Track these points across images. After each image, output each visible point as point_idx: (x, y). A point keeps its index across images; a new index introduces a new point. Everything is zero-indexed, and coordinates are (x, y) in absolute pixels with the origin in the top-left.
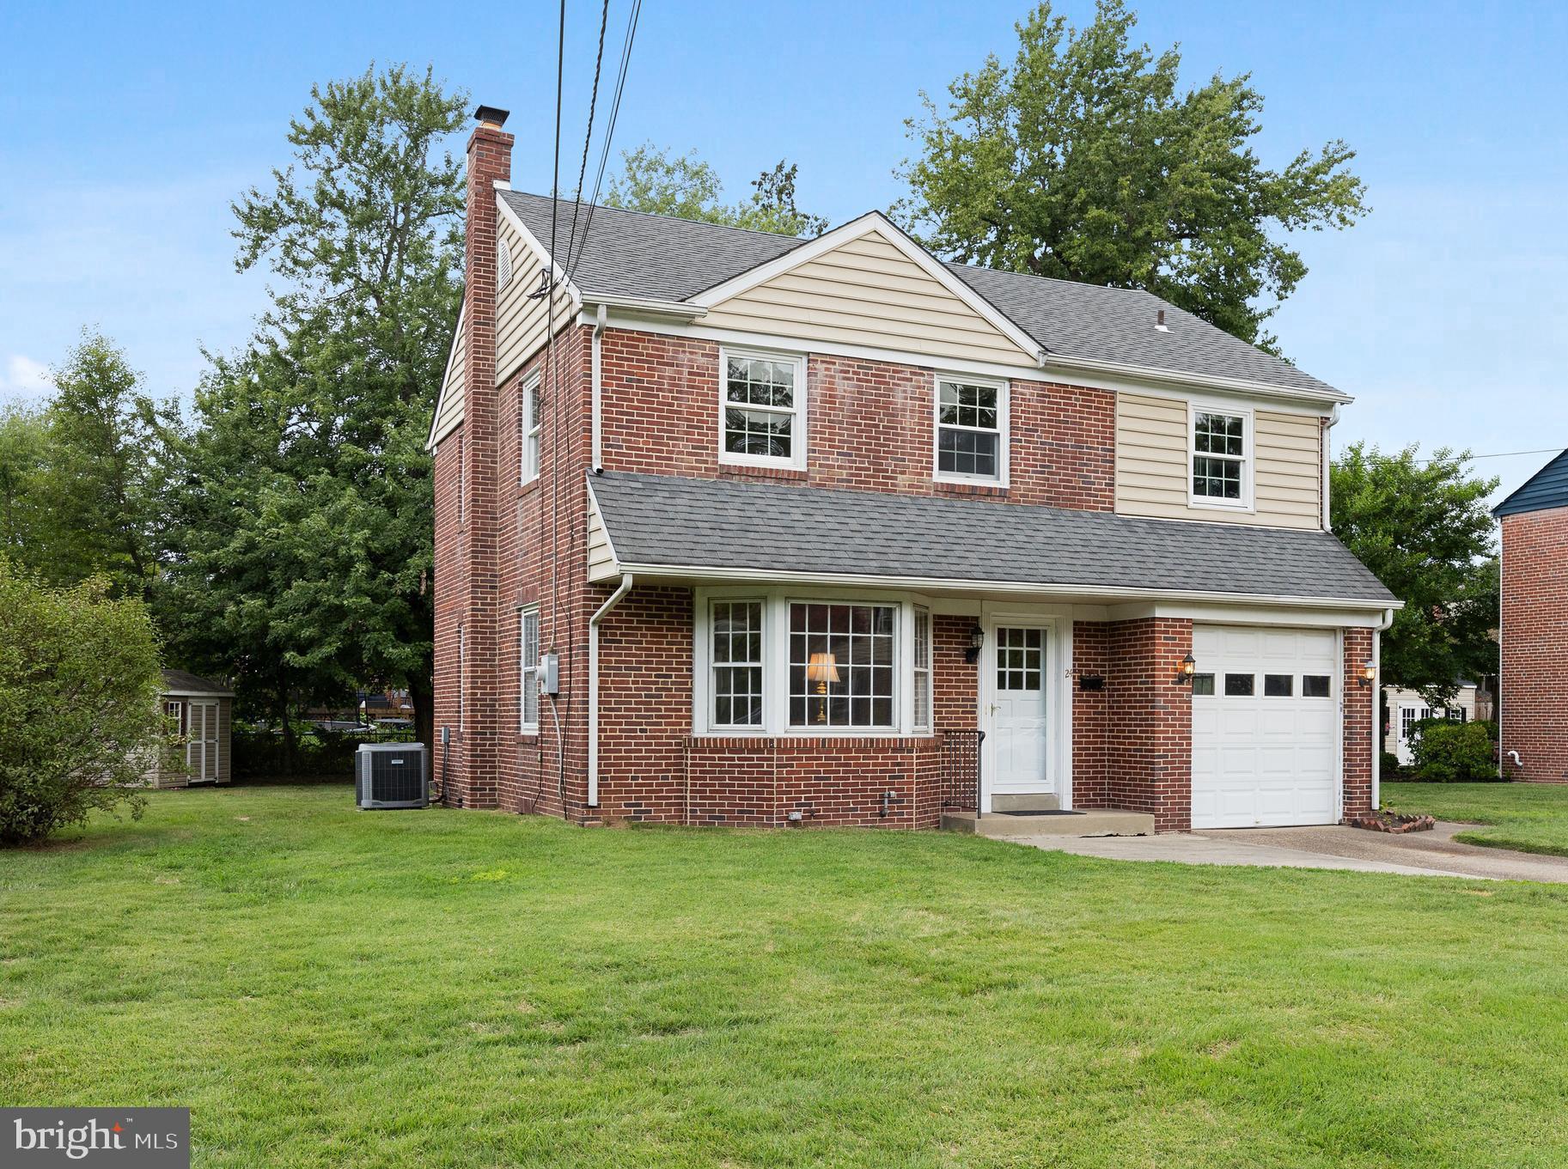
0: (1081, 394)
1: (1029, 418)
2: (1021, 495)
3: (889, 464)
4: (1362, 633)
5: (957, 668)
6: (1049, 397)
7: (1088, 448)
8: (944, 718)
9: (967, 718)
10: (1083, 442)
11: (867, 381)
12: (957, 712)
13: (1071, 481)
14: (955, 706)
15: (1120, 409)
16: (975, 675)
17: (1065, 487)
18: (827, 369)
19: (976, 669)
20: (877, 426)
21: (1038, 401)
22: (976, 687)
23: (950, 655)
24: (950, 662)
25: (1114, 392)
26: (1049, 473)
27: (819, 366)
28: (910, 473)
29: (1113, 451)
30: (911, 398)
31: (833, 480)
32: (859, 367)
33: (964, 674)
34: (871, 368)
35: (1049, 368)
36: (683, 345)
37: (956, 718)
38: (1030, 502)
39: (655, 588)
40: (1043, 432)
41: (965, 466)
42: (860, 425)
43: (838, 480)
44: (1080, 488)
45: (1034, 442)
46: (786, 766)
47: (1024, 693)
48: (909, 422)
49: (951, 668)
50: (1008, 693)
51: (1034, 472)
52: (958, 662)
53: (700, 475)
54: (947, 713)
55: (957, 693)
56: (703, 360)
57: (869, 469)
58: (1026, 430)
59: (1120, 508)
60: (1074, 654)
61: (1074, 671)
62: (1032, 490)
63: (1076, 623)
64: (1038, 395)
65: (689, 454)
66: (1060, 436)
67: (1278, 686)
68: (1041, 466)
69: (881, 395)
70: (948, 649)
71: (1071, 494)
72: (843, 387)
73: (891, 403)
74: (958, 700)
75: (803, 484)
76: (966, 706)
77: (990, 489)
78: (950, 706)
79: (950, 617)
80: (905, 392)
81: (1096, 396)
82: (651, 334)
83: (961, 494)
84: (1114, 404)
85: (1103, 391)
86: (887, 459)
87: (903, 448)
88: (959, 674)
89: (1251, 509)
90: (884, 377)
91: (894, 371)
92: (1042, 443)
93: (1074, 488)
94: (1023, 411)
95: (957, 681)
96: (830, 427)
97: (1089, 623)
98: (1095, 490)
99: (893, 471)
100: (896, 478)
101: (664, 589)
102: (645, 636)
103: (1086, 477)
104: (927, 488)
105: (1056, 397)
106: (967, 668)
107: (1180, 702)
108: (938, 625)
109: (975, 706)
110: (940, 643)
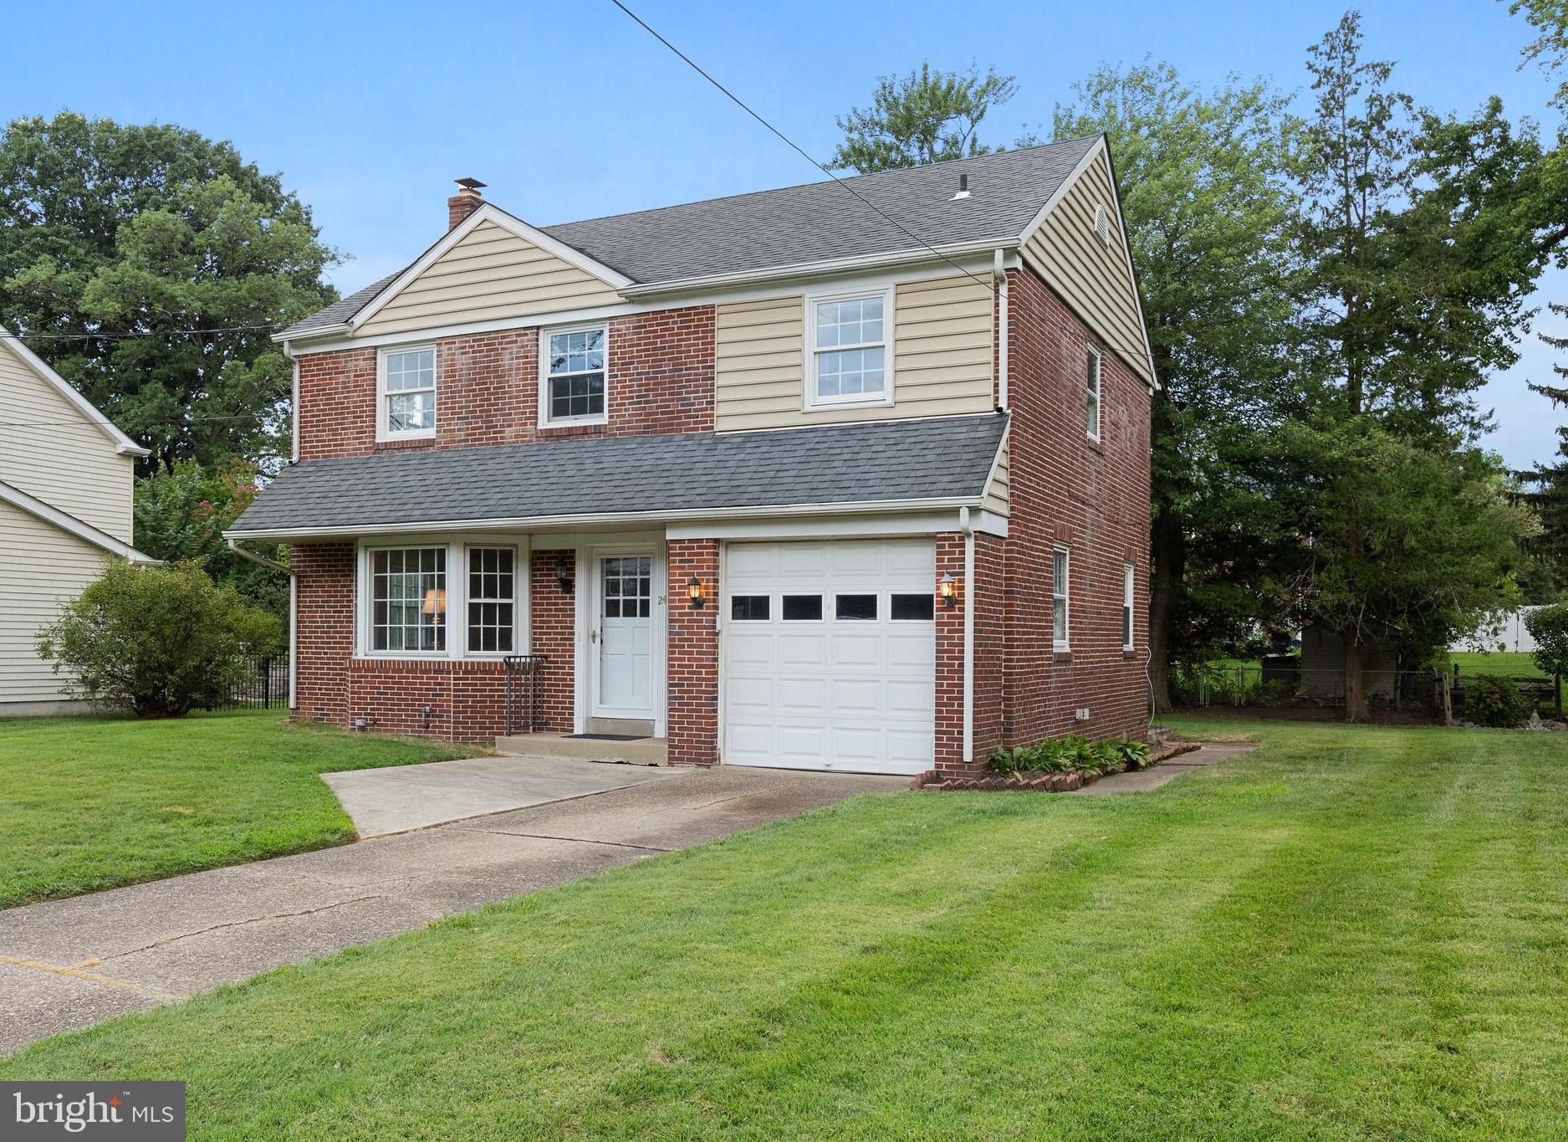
0: (678, 316)
1: (625, 353)
2: (618, 429)
3: (498, 420)
4: (953, 539)
5: (556, 598)
6: (645, 326)
7: (687, 369)
8: (544, 645)
9: (565, 645)
10: (681, 364)
11: (480, 352)
12: (556, 639)
13: (669, 406)
14: (555, 633)
15: (720, 322)
16: (573, 604)
17: (662, 413)
18: (449, 349)
19: (573, 598)
20: (488, 389)
21: (633, 334)
22: (573, 616)
23: (550, 587)
24: (550, 592)
25: (713, 306)
26: (646, 402)
27: (444, 348)
28: (516, 425)
29: (713, 367)
30: (517, 358)
31: (454, 441)
32: (474, 341)
33: (562, 604)
34: (483, 340)
35: (632, 300)
36: (350, 356)
37: (555, 645)
38: (626, 434)
39: (333, 545)
40: (639, 363)
41: (580, 409)
42: (474, 390)
43: (459, 441)
44: (678, 412)
45: (630, 375)
46: (356, 682)
47: (638, 620)
48: (514, 380)
49: (551, 598)
50: (620, 620)
51: (630, 404)
52: (557, 592)
53: (361, 454)
54: (546, 639)
55: (556, 622)
56: (362, 363)
57: (481, 428)
58: (622, 364)
59: (721, 426)
62: (627, 422)
64: (635, 328)
65: (354, 439)
66: (657, 364)
67: (857, 607)
68: (637, 397)
69: (491, 361)
70: (548, 581)
71: (669, 419)
72: (462, 361)
73: (499, 366)
74: (557, 628)
75: (432, 450)
76: (564, 634)
77: (585, 428)
78: (549, 634)
79: (550, 552)
80: (511, 353)
81: (695, 314)
82: (330, 353)
83: (559, 437)
84: (713, 318)
85: (704, 307)
86: (496, 416)
87: (511, 403)
88: (557, 604)
89: (889, 402)
90: (494, 344)
91: (502, 338)
92: (638, 374)
93: (673, 412)
94: (619, 347)
95: (556, 610)
96: (452, 398)
98: (695, 410)
99: (502, 426)
100: (503, 432)
101: (340, 545)
102: (326, 581)
103: (685, 399)
104: (531, 436)
105: (652, 325)
106: (565, 598)
107: (698, 627)
108: (538, 558)
109: (573, 634)
110: (541, 575)
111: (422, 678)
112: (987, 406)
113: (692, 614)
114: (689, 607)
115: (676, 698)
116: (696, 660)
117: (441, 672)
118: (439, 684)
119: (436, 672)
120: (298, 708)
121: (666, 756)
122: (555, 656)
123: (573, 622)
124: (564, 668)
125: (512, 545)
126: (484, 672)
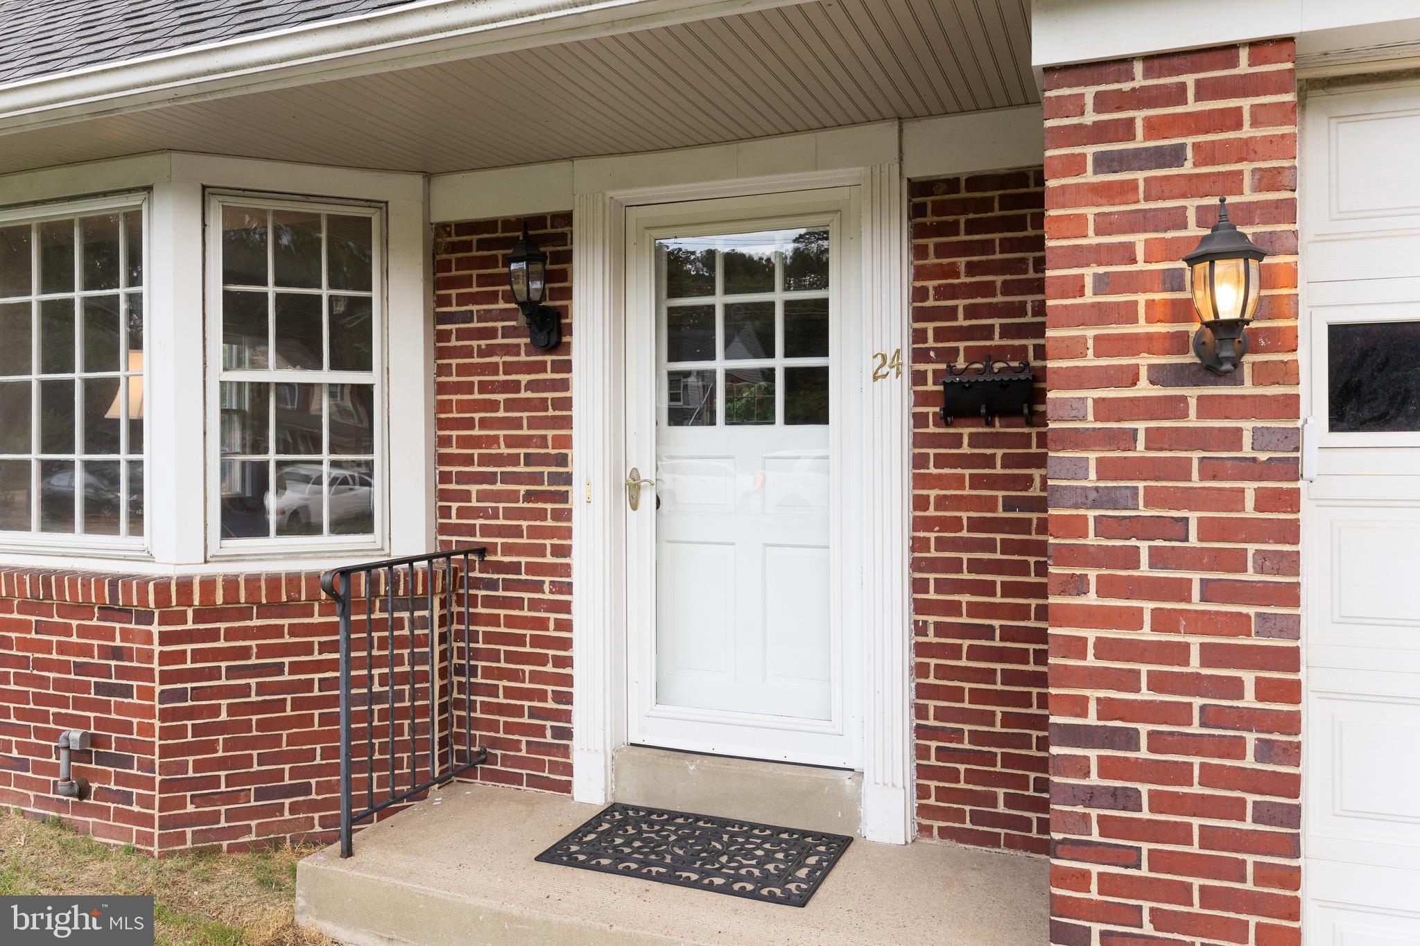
5: (510, 368)
8: (476, 514)
9: (541, 514)
12: (513, 496)
14: (507, 477)
16: (564, 385)
19: (567, 366)
22: (567, 422)
23: (491, 333)
24: (490, 351)
33: (531, 386)
37: (509, 514)
47: (778, 435)
49: (493, 368)
50: (718, 437)
52: (514, 350)
54: (482, 496)
55: (511, 442)
60: (919, 294)
61: (919, 355)
63: (919, 189)
70: (484, 316)
74: (514, 459)
76: (536, 478)
78: (490, 478)
79: (488, 225)
88: (514, 387)
95: (510, 405)
97: (976, 182)
106: (541, 367)
107: (1211, 469)
108: (454, 248)
109: (567, 479)
110: (462, 300)
113: (1176, 407)
114: (1159, 376)
115: (1091, 796)
116: (1200, 623)
117: (124, 613)
118: (117, 653)
119: (108, 612)
122: (508, 549)
123: (566, 442)
124: (538, 587)
125: (369, 203)
126: (274, 608)
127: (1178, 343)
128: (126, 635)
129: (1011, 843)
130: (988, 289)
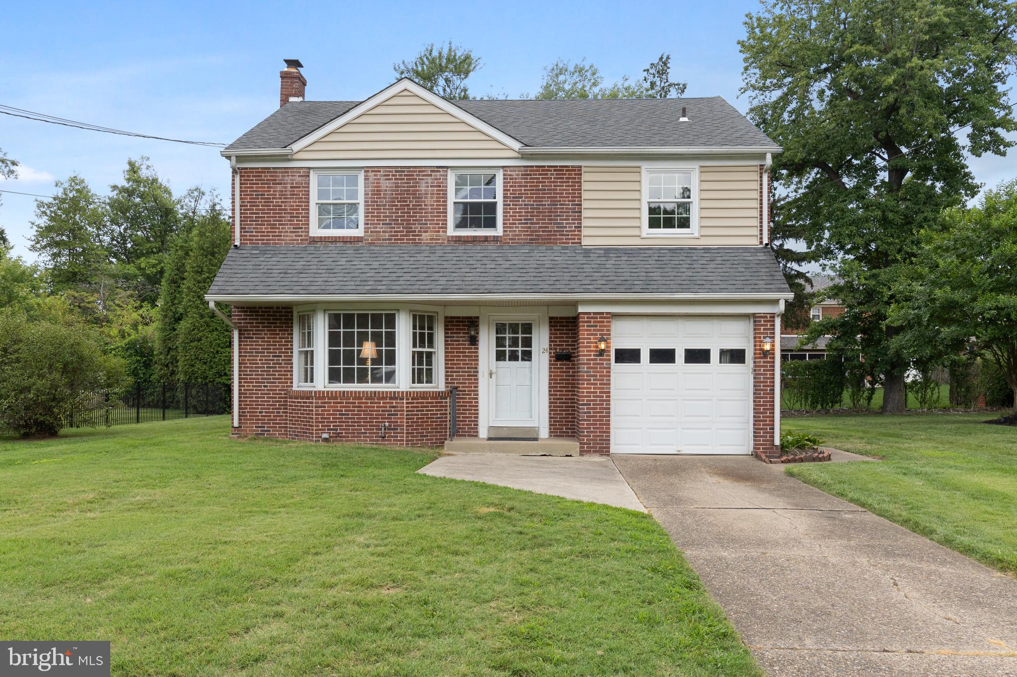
0: (554, 171)
1: (515, 190)
2: (510, 239)
3: (417, 227)
4: (766, 317)
5: (464, 348)
6: (531, 175)
7: (560, 205)
8: (455, 379)
9: (471, 379)
10: (557, 201)
11: (401, 179)
12: (464, 375)
13: (548, 227)
14: (463, 371)
15: (585, 177)
16: (477, 352)
17: (542, 231)
18: (375, 175)
19: (477, 349)
20: (408, 205)
21: (522, 179)
22: (477, 360)
23: (459, 341)
24: (459, 345)
25: (581, 167)
26: (531, 223)
27: (371, 174)
28: (431, 232)
29: (581, 205)
30: (431, 186)
31: (380, 240)
32: (396, 172)
33: (469, 352)
34: (404, 172)
35: (524, 156)
36: (287, 172)
37: (463, 379)
38: (517, 243)
39: (272, 308)
40: (525, 198)
41: (476, 224)
42: (397, 205)
43: (383, 240)
44: (554, 231)
45: (519, 205)
46: (321, 407)
47: (520, 363)
48: (429, 201)
49: (459, 348)
50: (507, 363)
51: (519, 224)
52: (465, 345)
53: (298, 244)
54: (456, 376)
55: (464, 364)
56: (298, 179)
57: (403, 232)
58: (513, 197)
59: (585, 242)
60: (550, 338)
61: (550, 349)
62: (518, 235)
63: (551, 318)
64: (522, 175)
65: (291, 232)
66: (539, 200)
67: (698, 356)
68: (524, 220)
69: (410, 187)
70: (457, 337)
71: (548, 235)
72: (385, 185)
73: (417, 190)
74: (464, 368)
75: (360, 244)
76: (470, 372)
77: (486, 237)
78: (459, 372)
79: (459, 318)
80: (427, 183)
81: (566, 171)
82: (269, 168)
83: (468, 242)
84: (581, 174)
85: (572, 167)
86: (415, 224)
87: (426, 217)
88: (465, 352)
89: (696, 235)
90: (413, 175)
91: (419, 171)
92: (525, 205)
93: (550, 231)
94: (511, 186)
95: (464, 357)
96: (377, 209)
97: (561, 318)
98: (567, 231)
99: (419, 232)
100: (421, 235)
101: (278, 308)
102: (266, 335)
103: (559, 223)
104: (443, 239)
105: (536, 175)
106: (471, 349)
107: (600, 368)
108: (450, 322)
109: (477, 372)
110: (451, 333)
111: (380, 403)
112: (755, 242)
113: (596, 360)
114: (594, 355)
115: (585, 413)
116: (599, 388)
117: (396, 398)
118: (394, 407)
119: (391, 398)
120: (240, 427)
121: (578, 450)
122: (463, 387)
123: (477, 364)
124: (470, 395)
125: (435, 312)
126: (423, 398)
127: (596, 351)
128: (396, 403)
129: (566, 436)
130: (563, 338)
